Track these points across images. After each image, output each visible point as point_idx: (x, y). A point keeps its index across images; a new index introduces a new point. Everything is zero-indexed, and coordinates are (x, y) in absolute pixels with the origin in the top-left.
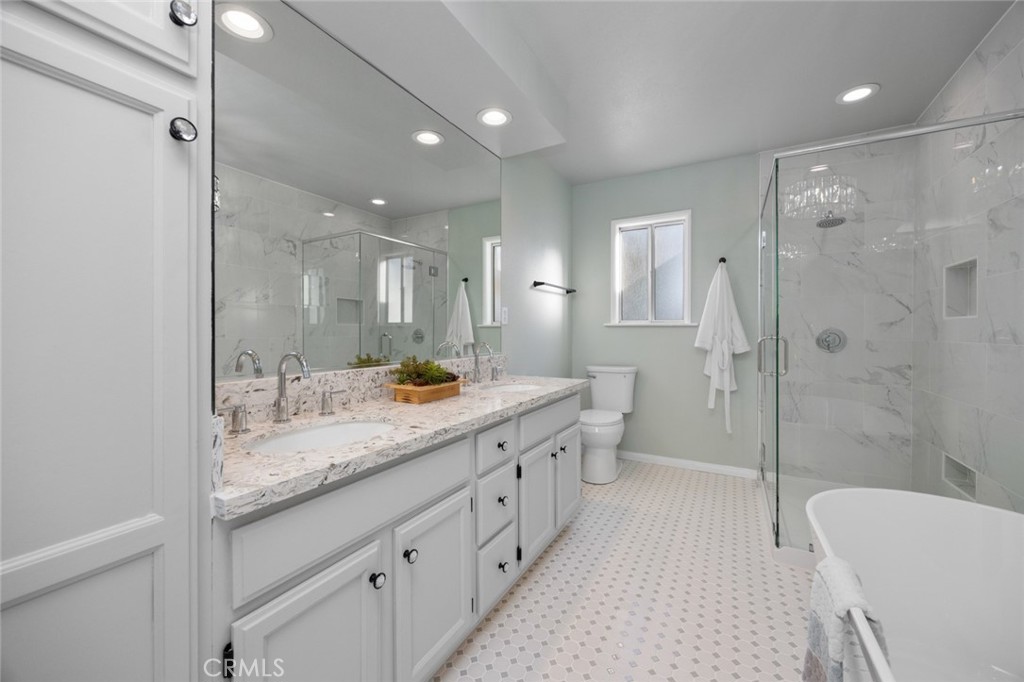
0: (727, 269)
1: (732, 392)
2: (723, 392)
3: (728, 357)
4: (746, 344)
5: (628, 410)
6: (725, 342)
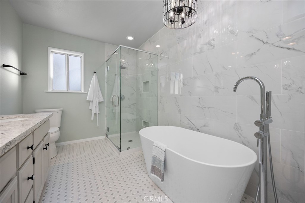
0: (97, 75)
1: (99, 114)
2: (96, 114)
3: (98, 103)
4: (103, 99)
5: (59, 126)
6: (97, 98)
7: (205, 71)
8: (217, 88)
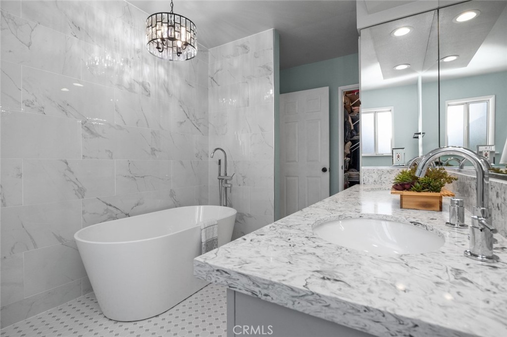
7: (137, 123)
8: (153, 150)
